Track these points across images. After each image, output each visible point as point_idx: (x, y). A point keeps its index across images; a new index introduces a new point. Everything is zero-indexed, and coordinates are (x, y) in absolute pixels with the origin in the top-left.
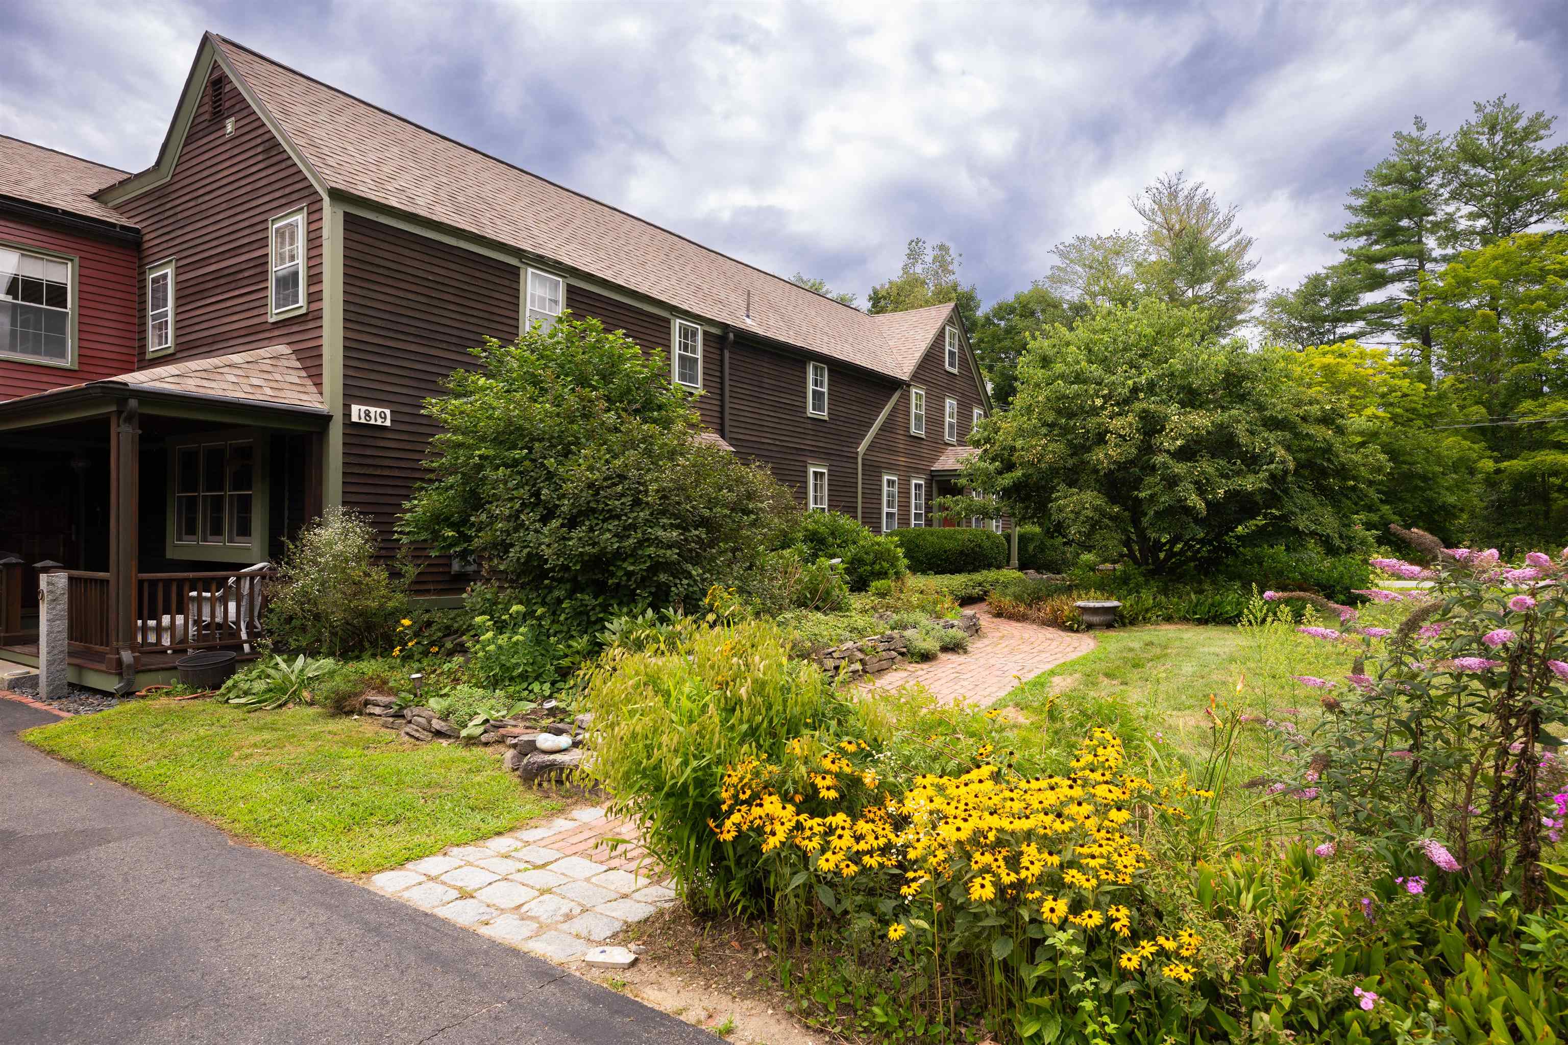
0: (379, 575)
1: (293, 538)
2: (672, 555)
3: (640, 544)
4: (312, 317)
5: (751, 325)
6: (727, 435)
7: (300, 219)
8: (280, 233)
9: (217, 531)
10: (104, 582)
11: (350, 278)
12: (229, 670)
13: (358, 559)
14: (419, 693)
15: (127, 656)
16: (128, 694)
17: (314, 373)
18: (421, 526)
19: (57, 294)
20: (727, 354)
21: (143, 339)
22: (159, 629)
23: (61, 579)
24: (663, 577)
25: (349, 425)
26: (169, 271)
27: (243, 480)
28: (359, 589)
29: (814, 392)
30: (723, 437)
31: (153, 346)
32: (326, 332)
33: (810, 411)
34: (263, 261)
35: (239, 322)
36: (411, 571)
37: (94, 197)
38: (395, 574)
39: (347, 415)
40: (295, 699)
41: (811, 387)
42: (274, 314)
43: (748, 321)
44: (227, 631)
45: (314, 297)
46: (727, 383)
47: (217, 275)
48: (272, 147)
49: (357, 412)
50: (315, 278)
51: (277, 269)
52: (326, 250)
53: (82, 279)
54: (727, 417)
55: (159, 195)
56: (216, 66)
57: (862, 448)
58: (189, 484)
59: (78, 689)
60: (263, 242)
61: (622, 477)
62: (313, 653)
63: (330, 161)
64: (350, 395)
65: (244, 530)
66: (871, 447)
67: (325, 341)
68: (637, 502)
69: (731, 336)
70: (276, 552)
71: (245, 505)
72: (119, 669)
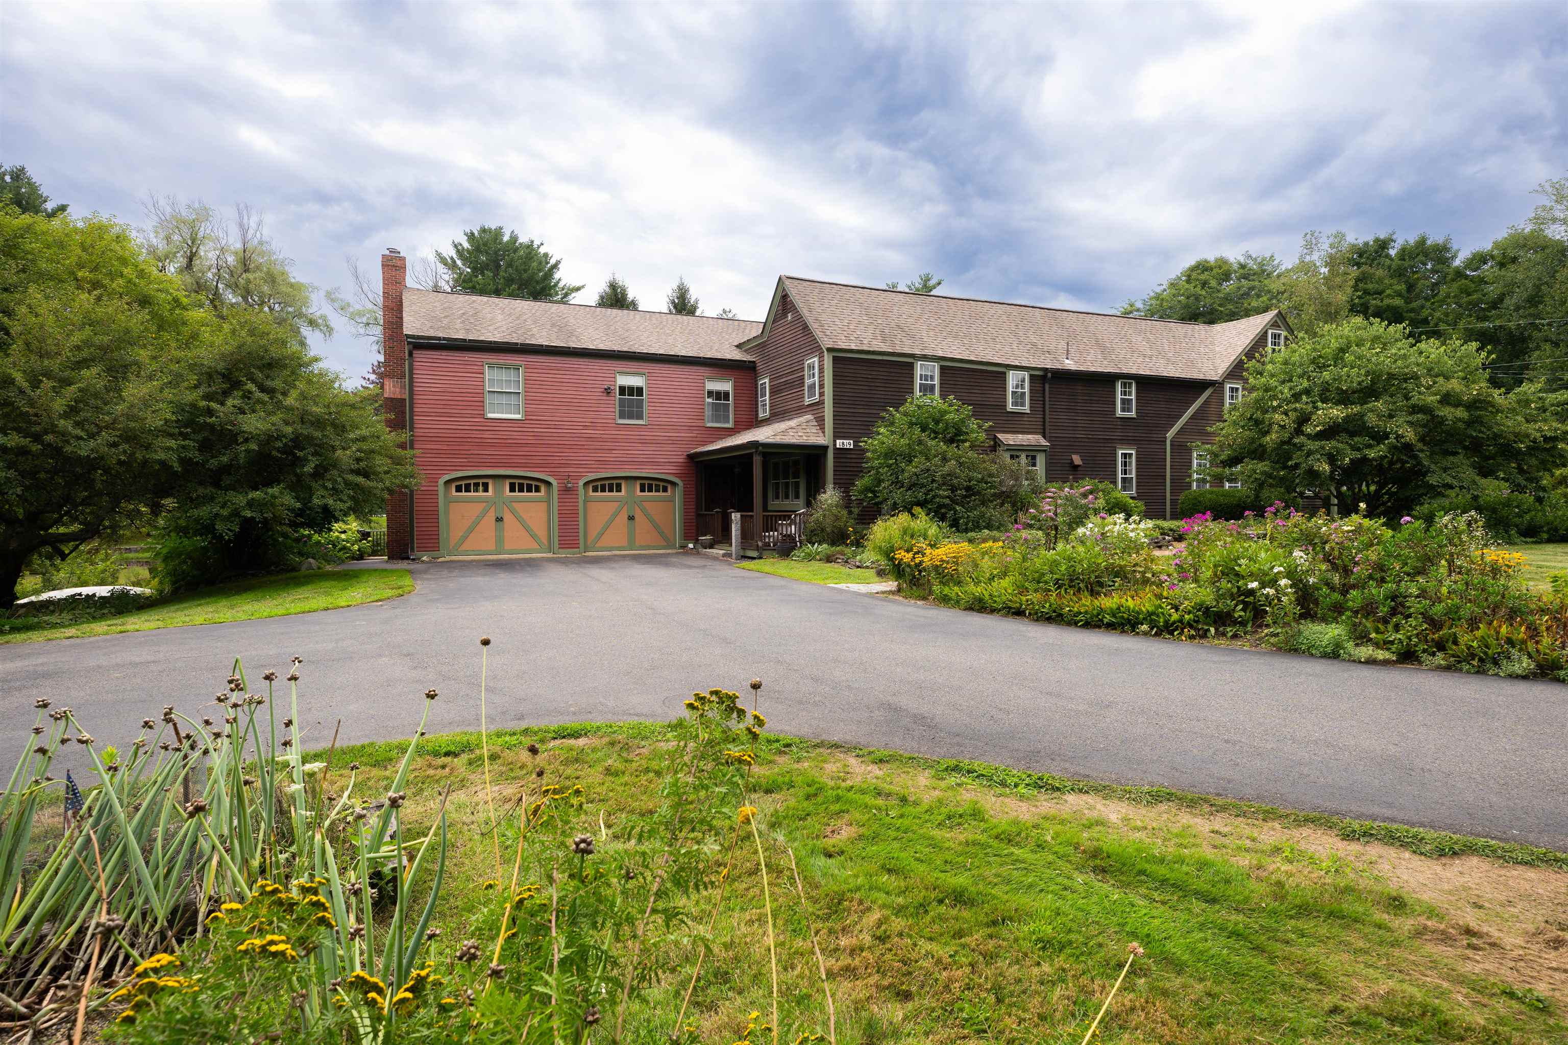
0: (845, 512)
1: (815, 499)
2: (947, 501)
3: (934, 497)
4: (821, 403)
5: (1070, 364)
6: (1047, 435)
7: (816, 359)
8: (809, 366)
9: (787, 497)
10: (752, 516)
11: (835, 384)
12: (793, 548)
13: (837, 506)
14: (855, 555)
15: (760, 544)
16: (761, 558)
17: (822, 428)
18: (861, 492)
19: (726, 395)
20: (1047, 386)
21: (757, 411)
22: (769, 537)
23: (738, 515)
24: (943, 511)
25: (836, 449)
26: (767, 380)
27: (796, 476)
28: (837, 518)
29: (1123, 400)
30: (1044, 437)
31: (761, 415)
32: (826, 409)
33: (1119, 413)
34: (802, 378)
35: (794, 404)
36: (856, 511)
37: (739, 346)
38: (850, 513)
39: (835, 445)
40: (814, 559)
41: (1119, 397)
42: (807, 401)
43: (1067, 361)
44: (791, 537)
45: (822, 394)
46: (1047, 403)
47: (786, 383)
48: (806, 327)
49: (839, 443)
50: (822, 386)
51: (808, 382)
52: (826, 374)
53: (735, 388)
54: (1047, 424)
55: (762, 346)
56: (784, 290)
57: (1170, 434)
58: (776, 477)
59: (745, 557)
60: (803, 369)
61: (928, 470)
62: (820, 543)
63: (828, 333)
64: (837, 436)
65: (797, 496)
66: (1181, 431)
67: (826, 414)
68: (933, 481)
69: (1049, 375)
70: (808, 504)
71: (797, 485)
72: (757, 548)
